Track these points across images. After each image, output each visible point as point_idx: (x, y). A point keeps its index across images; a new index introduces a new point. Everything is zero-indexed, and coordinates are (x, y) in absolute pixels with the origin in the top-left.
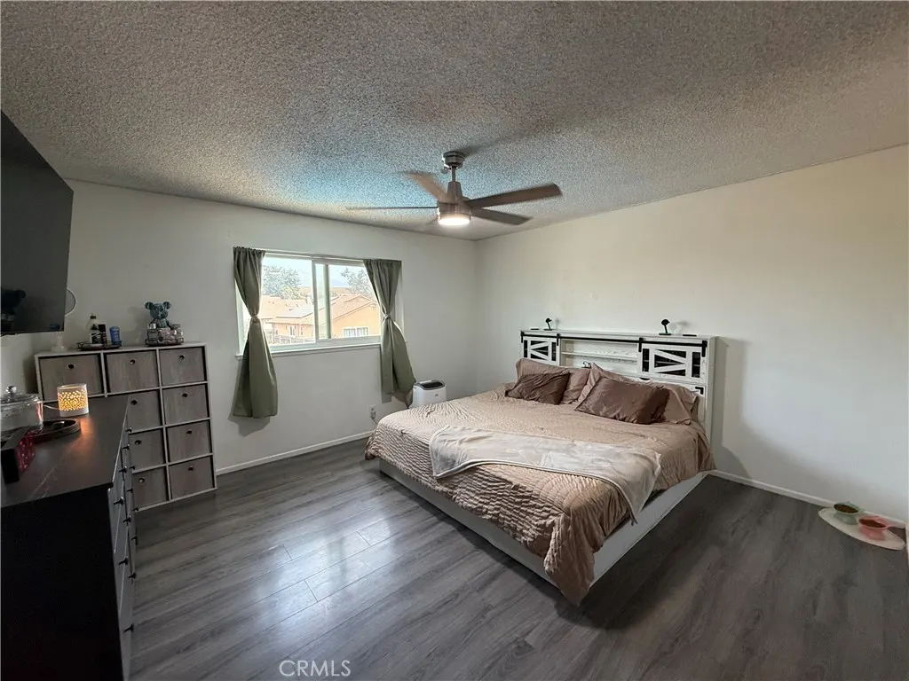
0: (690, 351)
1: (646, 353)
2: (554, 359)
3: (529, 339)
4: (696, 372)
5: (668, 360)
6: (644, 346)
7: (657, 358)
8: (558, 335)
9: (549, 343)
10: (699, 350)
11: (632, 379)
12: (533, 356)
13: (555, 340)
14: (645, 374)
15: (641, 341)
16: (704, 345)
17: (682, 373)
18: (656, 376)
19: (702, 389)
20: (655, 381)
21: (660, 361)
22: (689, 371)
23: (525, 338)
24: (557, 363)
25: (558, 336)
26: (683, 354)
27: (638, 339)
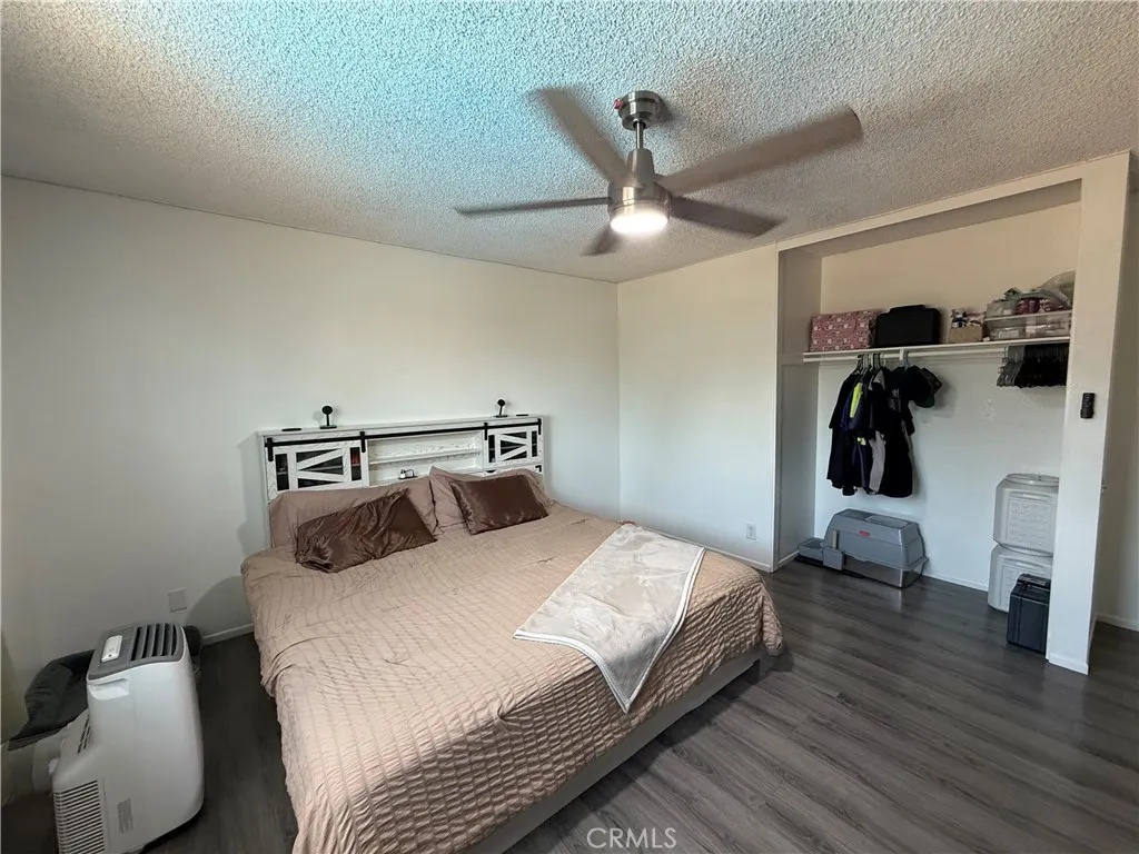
0: (529, 430)
1: (492, 440)
2: (356, 476)
3: (291, 451)
4: (535, 453)
5: (511, 444)
6: (490, 432)
7: (503, 443)
8: (362, 433)
9: (343, 450)
10: (536, 428)
11: (479, 474)
12: (302, 483)
13: (357, 444)
14: (491, 466)
15: (486, 427)
16: (539, 423)
17: (523, 455)
18: (504, 465)
19: (540, 467)
20: (502, 471)
21: (506, 447)
22: (530, 453)
23: (277, 451)
24: (364, 482)
25: (362, 437)
26: (523, 435)
27: (483, 425)
